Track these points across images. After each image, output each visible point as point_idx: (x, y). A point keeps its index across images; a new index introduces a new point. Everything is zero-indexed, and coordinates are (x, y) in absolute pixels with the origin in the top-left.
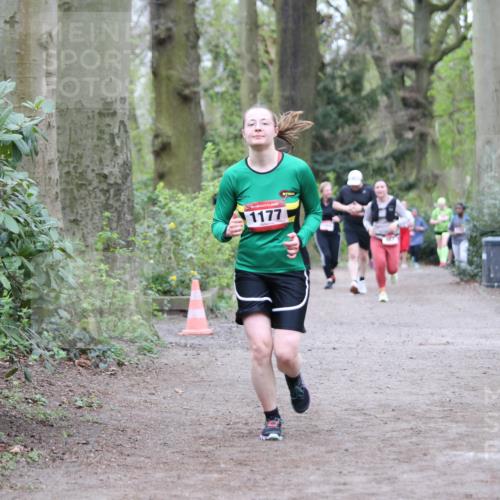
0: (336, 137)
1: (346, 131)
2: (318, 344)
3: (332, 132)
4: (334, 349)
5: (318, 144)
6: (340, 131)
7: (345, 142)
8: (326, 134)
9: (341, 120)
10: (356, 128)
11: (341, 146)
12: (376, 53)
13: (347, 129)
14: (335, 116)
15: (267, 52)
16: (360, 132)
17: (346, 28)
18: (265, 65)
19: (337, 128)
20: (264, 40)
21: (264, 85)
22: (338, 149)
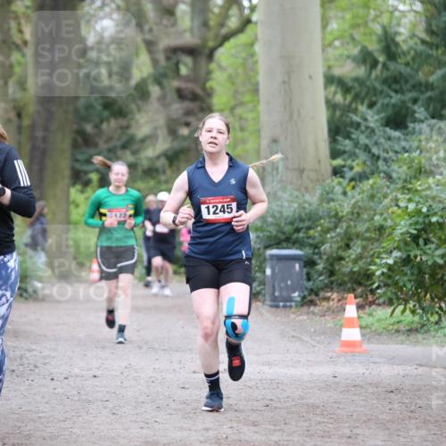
0: (100, 132)
1: (111, 126)
2: (77, 371)
3: (97, 126)
4: (95, 376)
5: (80, 140)
6: (104, 126)
7: (110, 139)
8: (89, 128)
9: (106, 113)
10: (123, 122)
11: (106, 142)
12: (148, 37)
13: (113, 123)
14: (99, 108)
15: (20, 31)
16: (128, 127)
17: (113, 6)
18: (18, 47)
19: (102, 122)
20: (17, 17)
21: (17, 69)
22: (103, 146)
